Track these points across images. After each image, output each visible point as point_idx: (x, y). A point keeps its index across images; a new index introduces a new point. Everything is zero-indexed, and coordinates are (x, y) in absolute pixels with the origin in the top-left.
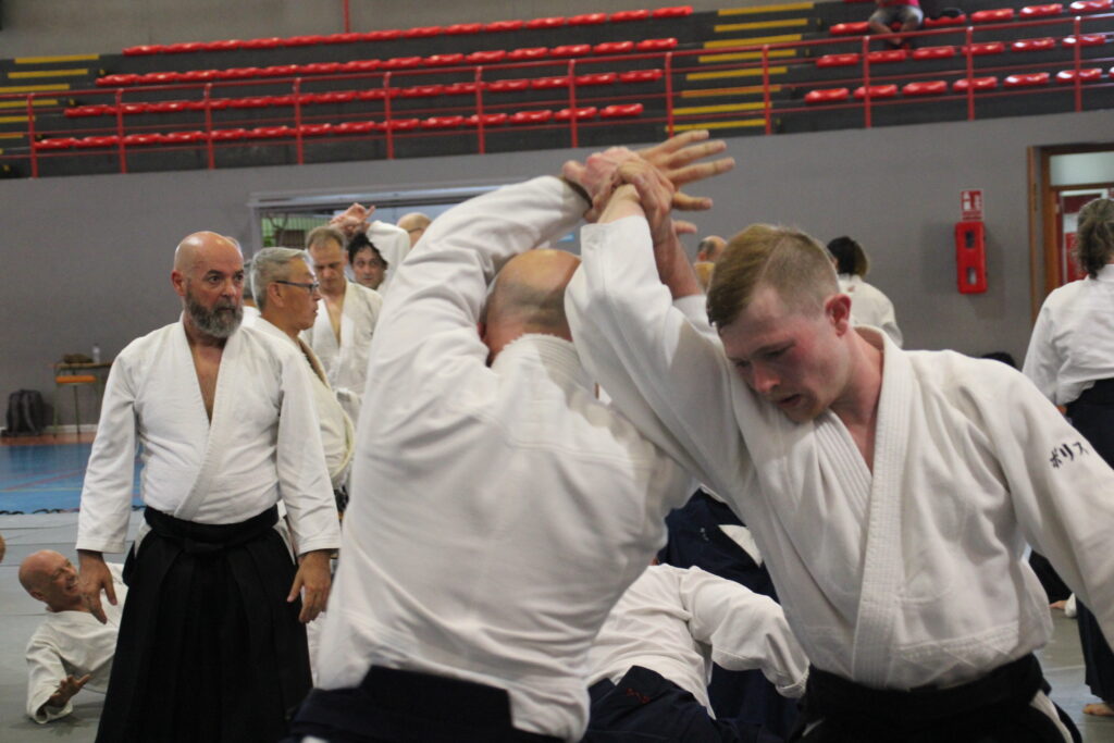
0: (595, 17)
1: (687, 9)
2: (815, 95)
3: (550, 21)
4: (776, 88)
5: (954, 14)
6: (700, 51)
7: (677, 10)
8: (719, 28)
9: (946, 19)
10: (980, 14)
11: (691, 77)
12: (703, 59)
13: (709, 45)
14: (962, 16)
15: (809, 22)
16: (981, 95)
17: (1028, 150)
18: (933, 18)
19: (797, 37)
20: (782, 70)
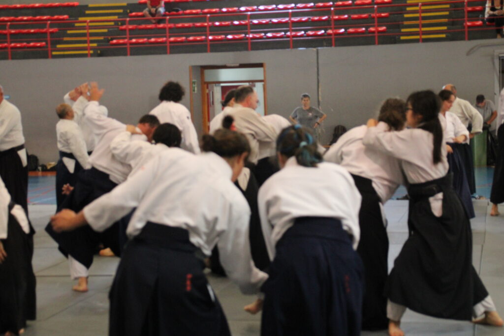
0: (37, 5)
1: (76, 3)
2: (115, 41)
3: (18, 6)
4: (102, 38)
5: (177, 11)
6: (77, 21)
7: (71, 4)
8: (87, 12)
9: (175, 13)
10: (188, 11)
11: (69, 32)
12: (77, 25)
13: (81, 19)
14: (181, 12)
15: (124, 11)
16: (172, 44)
17: (190, 67)
18: (169, 12)
19: (115, 18)
20: (105, 30)
